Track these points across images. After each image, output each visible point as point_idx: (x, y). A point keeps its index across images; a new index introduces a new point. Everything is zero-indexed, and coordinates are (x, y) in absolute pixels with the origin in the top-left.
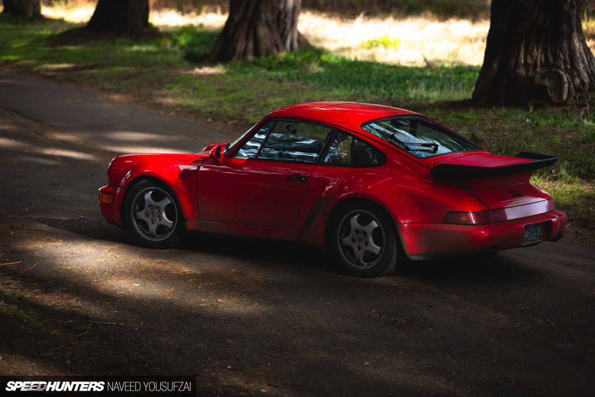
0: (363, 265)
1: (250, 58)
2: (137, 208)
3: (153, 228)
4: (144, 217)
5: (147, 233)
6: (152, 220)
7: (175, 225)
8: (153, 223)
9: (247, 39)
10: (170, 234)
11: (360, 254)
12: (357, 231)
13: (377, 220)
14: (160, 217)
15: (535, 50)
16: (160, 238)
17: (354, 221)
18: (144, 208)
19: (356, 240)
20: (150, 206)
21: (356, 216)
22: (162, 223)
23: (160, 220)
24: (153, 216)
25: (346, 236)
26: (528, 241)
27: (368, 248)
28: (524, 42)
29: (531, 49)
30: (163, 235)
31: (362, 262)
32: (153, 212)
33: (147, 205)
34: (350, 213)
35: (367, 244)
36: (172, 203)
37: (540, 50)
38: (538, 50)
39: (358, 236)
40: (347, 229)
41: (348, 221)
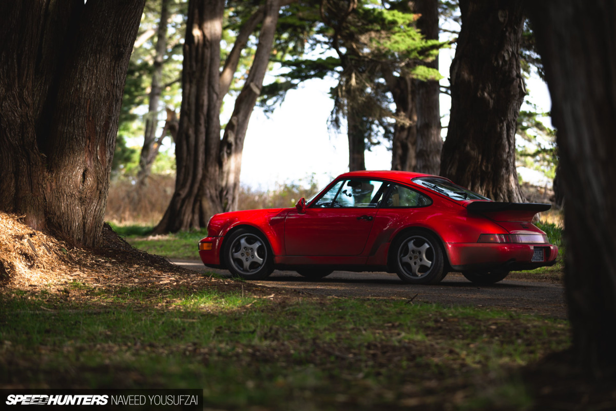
0: (417, 276)
1: (197, 228)
2: (234, 250)
3: (247, 264)
4: (240, 257)
5: (242, 269)
6: (246, 259)
7: (265, 261)
8: (247, 261)
9: (193, 212)
10: (260, 268)
11: (416, 268)
12: (413, 251)
13: (429, 242)
14: (253, 256)
15: (480, 191)
16: (252, 272)
17: (411, 245)
18: (240, 249)
19: (413, 258)
20: (245, 248)
21: (413, 241)
22: (254, 260)
23: (253, 258)
24: (247, 255)
25: (404, 256)
26: (535, 259)
27: (423, 263)
28: (470, 184)
29: (476, 189)
30: (254, 270)
31: (417, 273)
32: (247, 252)
33: (242, 247)
34: (408, 239)
35: (421, 260)
36: (262, 245)
37: (483, 191)
38: (482, 190)
39: (415, 255)
40: (406, 251)
41: (406, 245)
